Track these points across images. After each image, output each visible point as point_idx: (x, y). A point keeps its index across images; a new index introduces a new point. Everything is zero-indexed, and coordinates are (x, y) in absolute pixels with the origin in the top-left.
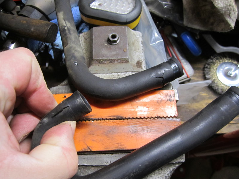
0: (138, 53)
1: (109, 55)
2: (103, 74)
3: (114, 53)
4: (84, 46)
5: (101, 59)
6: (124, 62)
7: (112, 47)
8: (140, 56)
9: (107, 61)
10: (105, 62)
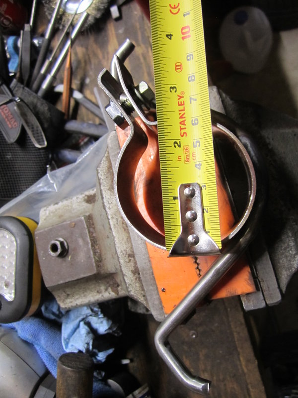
0: (74, 206)
1: (85, 249)
2: (116, 243)
3: (81, 242)
4: (78, 296)
5: (94, 260)
6: (92, 223)
7: (72, 246)
8: (78, 201)
9: (96, 250)
10: (97, 252)
